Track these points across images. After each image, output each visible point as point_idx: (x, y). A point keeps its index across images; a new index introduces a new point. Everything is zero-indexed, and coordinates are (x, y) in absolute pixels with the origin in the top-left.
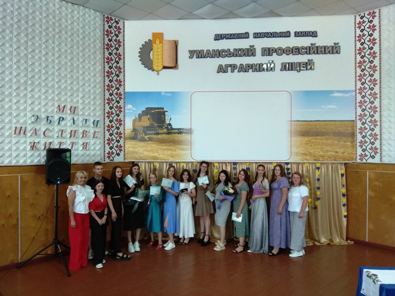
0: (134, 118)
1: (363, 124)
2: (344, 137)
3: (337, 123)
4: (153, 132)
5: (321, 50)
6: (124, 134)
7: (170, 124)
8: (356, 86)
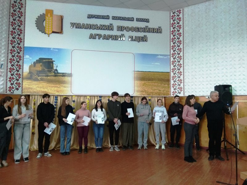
0: (31, 65)
1: (174, 74)
2: (164, 81)
3: (160, 73)
4: (44, 75)
5: (151, 30)
6: (23, 75)
7: (56, 70)
8: (170, 52)
